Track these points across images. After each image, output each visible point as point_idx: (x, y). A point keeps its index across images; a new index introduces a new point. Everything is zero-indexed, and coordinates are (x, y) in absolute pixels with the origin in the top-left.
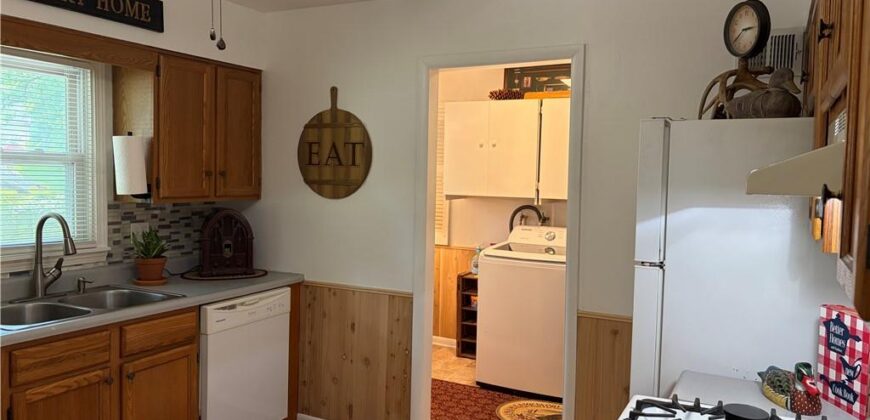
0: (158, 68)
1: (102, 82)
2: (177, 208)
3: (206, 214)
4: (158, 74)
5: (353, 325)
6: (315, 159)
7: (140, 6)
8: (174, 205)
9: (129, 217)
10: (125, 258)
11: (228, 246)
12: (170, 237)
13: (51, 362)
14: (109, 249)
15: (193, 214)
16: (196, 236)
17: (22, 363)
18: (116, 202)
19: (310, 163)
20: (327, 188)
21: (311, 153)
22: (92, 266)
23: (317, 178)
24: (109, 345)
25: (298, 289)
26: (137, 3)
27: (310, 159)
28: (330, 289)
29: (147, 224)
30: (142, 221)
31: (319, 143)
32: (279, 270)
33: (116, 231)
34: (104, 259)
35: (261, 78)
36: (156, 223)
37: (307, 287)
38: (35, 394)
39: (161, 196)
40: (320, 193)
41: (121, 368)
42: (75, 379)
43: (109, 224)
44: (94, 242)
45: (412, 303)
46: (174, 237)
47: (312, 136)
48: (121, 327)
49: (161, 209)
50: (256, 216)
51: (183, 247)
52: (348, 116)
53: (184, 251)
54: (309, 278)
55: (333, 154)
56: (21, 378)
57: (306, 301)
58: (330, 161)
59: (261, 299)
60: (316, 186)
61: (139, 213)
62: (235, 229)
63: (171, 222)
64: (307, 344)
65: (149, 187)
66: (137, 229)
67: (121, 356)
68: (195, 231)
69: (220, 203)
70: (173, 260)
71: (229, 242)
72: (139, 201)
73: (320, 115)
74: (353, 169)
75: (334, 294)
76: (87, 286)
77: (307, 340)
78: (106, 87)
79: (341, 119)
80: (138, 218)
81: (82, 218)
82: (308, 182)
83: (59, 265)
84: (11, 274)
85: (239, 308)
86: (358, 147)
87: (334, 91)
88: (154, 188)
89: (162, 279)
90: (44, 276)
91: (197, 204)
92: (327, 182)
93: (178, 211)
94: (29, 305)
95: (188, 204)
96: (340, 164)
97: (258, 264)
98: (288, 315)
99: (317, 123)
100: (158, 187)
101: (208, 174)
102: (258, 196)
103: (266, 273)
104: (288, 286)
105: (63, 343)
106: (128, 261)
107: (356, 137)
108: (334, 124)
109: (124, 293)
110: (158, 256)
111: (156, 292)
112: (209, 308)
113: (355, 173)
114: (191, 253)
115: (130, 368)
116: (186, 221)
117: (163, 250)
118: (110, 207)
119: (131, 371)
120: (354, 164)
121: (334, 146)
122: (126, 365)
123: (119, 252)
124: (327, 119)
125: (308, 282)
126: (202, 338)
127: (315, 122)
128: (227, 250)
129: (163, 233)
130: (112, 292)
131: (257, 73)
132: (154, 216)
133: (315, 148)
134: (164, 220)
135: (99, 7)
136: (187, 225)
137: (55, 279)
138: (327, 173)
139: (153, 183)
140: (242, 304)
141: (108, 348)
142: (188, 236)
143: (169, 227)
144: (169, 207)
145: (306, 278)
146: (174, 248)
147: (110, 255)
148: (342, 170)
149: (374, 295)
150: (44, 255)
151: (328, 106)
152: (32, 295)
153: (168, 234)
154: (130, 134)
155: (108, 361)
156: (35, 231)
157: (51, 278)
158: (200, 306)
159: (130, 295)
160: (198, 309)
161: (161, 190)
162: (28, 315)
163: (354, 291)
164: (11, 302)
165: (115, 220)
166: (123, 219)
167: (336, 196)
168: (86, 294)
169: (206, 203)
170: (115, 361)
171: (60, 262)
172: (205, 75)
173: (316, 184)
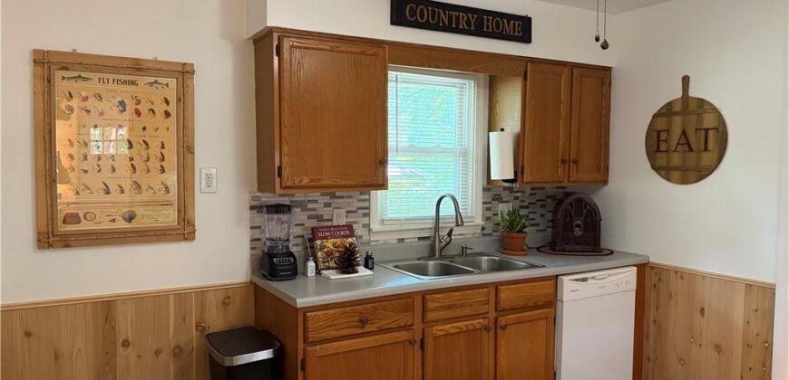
0: (526, 73)
1: (482, 90)
2: (534, 192)
3: (558, 197)
4: (525, 79)
5: (702, 311)
6: (663, 146)
7: (514, 24)
8: (533, 189)
9: (498, 198)
10: (494, 231)
11: (578, 226)
12: (528, 216)
13: (449, 307)
14: (483, 223)
15: (548, 197)
16: (549, 216)
17: (431, 305)
19: (658, 150)
20: (676, 174)
21: (659, 141)
22: (470, 236)
23: (664, 164)
24: (488, 300)
25: (643, 269)
26: (512, 22)
27: (658, 146)
28: (676, 272)
29: (511, 204)
30: (507, 202)
31: (668, 131)
32: (618, 250)
33: (488, 209)
34: (479, 231)
35: (610, 76)
36: (518, 203)
37: (652, 268)
38: (439, 329)
39: (525, 180)
40: (668, 178)
41: (496, 320)
42: (465, 323)
43: (484, 203)
44: (472, 217)
45: (774, 294)
46: (531, 216)
47: (662, 124)
48: (497, 286)
49: (522, 192)
50: (603, 199)
51: (538, 225)
52: (701, 102)
53: (540, 228)
54: (653, 260)
55: (683, 140)
56: (431, 316)
57: (651, 281)
58: (679, 148)
59: (610, 275)
60: (663, 172)
61: (505, 195)
62: (585, 211)
63: (530, 203)
64: (651, 322)
65: (516, 173)
66: (504, 208)
67: (496, 310)
68: (549, 212)
69: (571, 187)
70: (532, 236)
71: (579, 222)
72: (507, 185)
73: (670, 104)
74: (705, 156)
75: (682, 278)
76: (468, 251)
77: (652, 319)
78: (484, 93)
79: (692, 106)
80: (504, 199)
81: (465, 197)
82: (656, 168)
83: (450, 234)
84: (419, 238)
85: (590, 281)
86: (711, 133)
87: (686, 80)
88: (520, 175)
89: (523, 251)
90: (440, 242)
91: (550, 189)
92: (676, 168)
93: (535, 194)
94: (431, 263)
95: (543, 188)
96: (691, 150)
97: (605, 244)
98: (634, 293)
99: (667, 111)
100: (522, 174)
101: (563, 162)
102: (605, 182)
103: (612, 252)
104: (634, 266)
105: (457, 293)
106: (495, 234)
107: (709, 121)
108: (685, 111)
109: (494, 260)
110: (520, 231)
111: (520, 261)
112: (566, 278)
113: (707, 158)
114: (545, 230)
115: (503, 321)
116: (542, 203)
117: (524, 227)
118: (484, 190)
119: (503, 324)
120: (706, 149)
121: (684, 133)
122: (500, 318)
123: (490, 226)
124: (678, 108)
125: (654, 264)
126: (559, 303)
127: (664, 111)
128: (578, 229)
129: (523, 212)
130: (486, 258)
131: (608, 70)
132: (516, 198)
133: (663, 136)
134: (524, 201)
135: (485, 30)
136: (543, 206)
137: (448, 244)
138: (676, 159)
139: (519, 170)
140: (593, 278)
141: (487, 302)
142: (542, 215)
143: (527, 207)
144: (528, 191)
145: (652, 260)
146: (534, 225)
147: (483, 229)
148: (692, 156)
149: (727, 283)
150: (440, 225)
151: (679, 94)
152: (431, 256)
153: (526, 213)
154: (502, 130)
155: (487, 313)
156: (435, 206)
157: (444, 243)
158: (557, 276)
159: (500, 261)
160: (555, 278)
161: (525, 176)
162: (431, 270)
163: (704, 276)
164: (419, 259)
165: (487, 200)
166: (493, 199)
167: (684, 181)
168: (468, 257)
169: (558, 187)
170: (492, 314)
171: (451, 231)
172: (563, 76)
173: (664, 171)
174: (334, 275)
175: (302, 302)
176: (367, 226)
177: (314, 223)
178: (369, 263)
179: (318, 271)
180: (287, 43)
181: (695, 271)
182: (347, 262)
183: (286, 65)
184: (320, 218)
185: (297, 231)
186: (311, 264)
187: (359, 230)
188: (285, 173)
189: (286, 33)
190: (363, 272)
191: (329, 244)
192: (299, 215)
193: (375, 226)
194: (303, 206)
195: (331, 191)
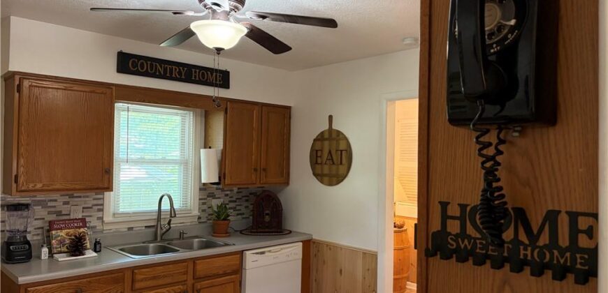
0: (226, 109)
1: (199, 118)
2: (240, 190)
3: (258, 194)
4: (226, 113)
5: (341, 271)
6: (319, 160)
7: (216, 76)
8: (239, 189)
9: (212, 196)
10: (209, 220)
11: (267, 214)
12: (235, 208)
13: (154, 278)
14: (199, 214)
15: (251, 194)
16: (251, 207)
17: (138, 277)
18: (204, 187)
19: (317, 163)
20: (326, 179)
21: (317, 157)
22: (189, 224)
23: (320, 172)
24: (187, 271)
25: (308, 245)
26: (214, 74)
27: (317, 161)
28: (327, 246)
29: (222, 200)
30: (219, 198)
31: (321, 150)
32: (299, 231)
33: (204, 204)
34: (196, 220)
35: (290, 112)
36: (227, 199)
37: (314, 243)
39: (226, 183)
40: (322, 182)
41: (193, 285)
42: (168, 289)
43: (200, 199)
44: (190, 210)
45: (377, 259)
46: (238, 208)
47: (318, 147)
48: (194, 260)
49: (231, 191)
50: (285, 197)
51: (243, 214)
52: (339, 133)
53: (244, 216)
54: (315, 237)
55: (330, 157)
56: (138, 285)
57: (311, 249)
58: (328, 162)
59: (282, 249)
60: (319, 178)
61: (218, 193)
62: (272, 204)
63: (237, 199)
64: (314, 281)
65: (220, 178)
66: (215, 203)
67: (194, 278)
68: (251, 204)
69: (267, 187)
70: (235, 220)
71: (267, 212)
72: (215, 186)
73: (322, 133)
74: (341, 167)
75: (330, 249)
76: (185, 235)
77: (314, 278)
78: (201, 120)
79: (334, 135)
80: (217, 196)
81: (185, 195)
82: (315, 174)
83: (169, 223)
84: (146, 227)
85: (267, 254)
86: (344, 152)
87: (331, 117)
88: (222, 179)
89: (227, 234)
90: (161, 228)
91: (253, 188)
92: (326, 175)
93: (240, 192)
94: (152, 245)
95: (248, 188)
96: (334, 163)
97: (288, 225)
98: (300, 261)
99: (320, 138)
100: (224, 179)
101: (255, 170)
102: (287, 183)
103: (291, 232)
104: (302, 241)
105: (161, 267)
106: (208, 222)
107: (342, 146)
108: (330, 139)
109: (203, 241)
110: (225, 219)
111: (220, 240)
112: (248, 253)
113: (342, 169)
114: (248, 218)
115: (198, 286)
116: (247, 198)
117: (228, 216)
118: (200, 189)
119: (199, 287)
120: (341, 163)
121: (330, 152)
122: (196, 284)
123: (204, 215)
124: (326, 136)
125: (315, 240)
126: (243, 271)
127: (319, 137)
128: (267, 217)
129: (232, 205)
130: (197, 240)
131: (288, 108)
132: (227, 195)
133: (319, 154)
134: (232, 197)
135: (193, 78)
136: (247, 201)
137: (167, 231)
138: (326, 170)
139: (222, 176)
140: (270, 251)
141: (186, 273)
142: (247, 207)
143: (235, 201)
144: (235, 190)
145: (314, 237)
146: (241, 214)
147: (199, 218)
148: (334, 167)
149: (353, 251)
150: (162, 217)
151: (327, 127)
152: (155, 240)
153: (234, 206)
154: (210, 148)
155: (186, 281)
156: (158, 203)
157: (165, 230)
158: (243, 251)
159: (206, 242)
160: (241, 253)
161: (226, 180)
162: (151, 250)
163: (341, 248)
164: (144, 243)
165: (203, 197)
166: (208, 196)
167: (331, 184)
168: (184, 240)
169: (258, 187)
170: (190, 281)
171: (170, 221)
172: (255, 112)
173: (319, 176)
174: (62, 258)
175: (22, 280)
176: (101, 219)
177: (53, 217)
178: (97, 247)
179: (51, 254)
180: (26, 83)
181: (338, 244)
182: (76, 247)
183: (25, 99)
184: (59, 213)
185: (39, 223)
186: (45, 250)
187: (93, 222)
188: (21, 180)
189: (25, 76)
190: (90, 254)
191: (63, 233)
192: (39, 211)
193: (108, 218)
194: (43, 204)
195: (70, 192)
